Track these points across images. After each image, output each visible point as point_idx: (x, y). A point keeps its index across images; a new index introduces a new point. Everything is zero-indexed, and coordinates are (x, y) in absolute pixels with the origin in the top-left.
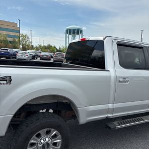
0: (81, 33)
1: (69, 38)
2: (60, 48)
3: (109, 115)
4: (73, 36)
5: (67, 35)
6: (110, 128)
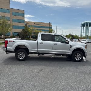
1: (83, 29)
5: (82, 27)
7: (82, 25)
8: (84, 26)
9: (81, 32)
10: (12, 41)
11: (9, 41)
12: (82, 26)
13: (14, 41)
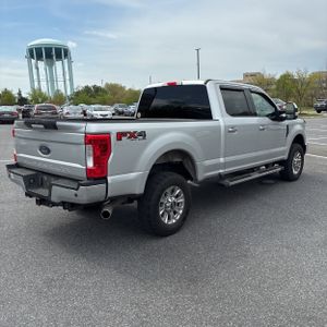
0: (66, 55)
1: (37, 68)
2: (20, 94)
3: (221, 171)
4: (47, 64)
5: (33, 61)
6: (223, 185)
7: (31, 51)
8: (39, 57)
9: (32, 81)
10: (133, 135)
11: (120, 135)
12: (32, 57)
13: (143, 134)
